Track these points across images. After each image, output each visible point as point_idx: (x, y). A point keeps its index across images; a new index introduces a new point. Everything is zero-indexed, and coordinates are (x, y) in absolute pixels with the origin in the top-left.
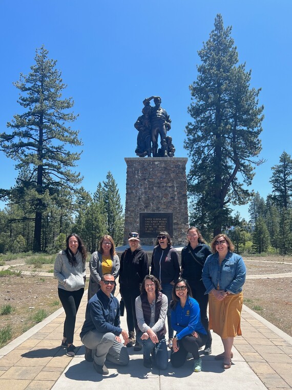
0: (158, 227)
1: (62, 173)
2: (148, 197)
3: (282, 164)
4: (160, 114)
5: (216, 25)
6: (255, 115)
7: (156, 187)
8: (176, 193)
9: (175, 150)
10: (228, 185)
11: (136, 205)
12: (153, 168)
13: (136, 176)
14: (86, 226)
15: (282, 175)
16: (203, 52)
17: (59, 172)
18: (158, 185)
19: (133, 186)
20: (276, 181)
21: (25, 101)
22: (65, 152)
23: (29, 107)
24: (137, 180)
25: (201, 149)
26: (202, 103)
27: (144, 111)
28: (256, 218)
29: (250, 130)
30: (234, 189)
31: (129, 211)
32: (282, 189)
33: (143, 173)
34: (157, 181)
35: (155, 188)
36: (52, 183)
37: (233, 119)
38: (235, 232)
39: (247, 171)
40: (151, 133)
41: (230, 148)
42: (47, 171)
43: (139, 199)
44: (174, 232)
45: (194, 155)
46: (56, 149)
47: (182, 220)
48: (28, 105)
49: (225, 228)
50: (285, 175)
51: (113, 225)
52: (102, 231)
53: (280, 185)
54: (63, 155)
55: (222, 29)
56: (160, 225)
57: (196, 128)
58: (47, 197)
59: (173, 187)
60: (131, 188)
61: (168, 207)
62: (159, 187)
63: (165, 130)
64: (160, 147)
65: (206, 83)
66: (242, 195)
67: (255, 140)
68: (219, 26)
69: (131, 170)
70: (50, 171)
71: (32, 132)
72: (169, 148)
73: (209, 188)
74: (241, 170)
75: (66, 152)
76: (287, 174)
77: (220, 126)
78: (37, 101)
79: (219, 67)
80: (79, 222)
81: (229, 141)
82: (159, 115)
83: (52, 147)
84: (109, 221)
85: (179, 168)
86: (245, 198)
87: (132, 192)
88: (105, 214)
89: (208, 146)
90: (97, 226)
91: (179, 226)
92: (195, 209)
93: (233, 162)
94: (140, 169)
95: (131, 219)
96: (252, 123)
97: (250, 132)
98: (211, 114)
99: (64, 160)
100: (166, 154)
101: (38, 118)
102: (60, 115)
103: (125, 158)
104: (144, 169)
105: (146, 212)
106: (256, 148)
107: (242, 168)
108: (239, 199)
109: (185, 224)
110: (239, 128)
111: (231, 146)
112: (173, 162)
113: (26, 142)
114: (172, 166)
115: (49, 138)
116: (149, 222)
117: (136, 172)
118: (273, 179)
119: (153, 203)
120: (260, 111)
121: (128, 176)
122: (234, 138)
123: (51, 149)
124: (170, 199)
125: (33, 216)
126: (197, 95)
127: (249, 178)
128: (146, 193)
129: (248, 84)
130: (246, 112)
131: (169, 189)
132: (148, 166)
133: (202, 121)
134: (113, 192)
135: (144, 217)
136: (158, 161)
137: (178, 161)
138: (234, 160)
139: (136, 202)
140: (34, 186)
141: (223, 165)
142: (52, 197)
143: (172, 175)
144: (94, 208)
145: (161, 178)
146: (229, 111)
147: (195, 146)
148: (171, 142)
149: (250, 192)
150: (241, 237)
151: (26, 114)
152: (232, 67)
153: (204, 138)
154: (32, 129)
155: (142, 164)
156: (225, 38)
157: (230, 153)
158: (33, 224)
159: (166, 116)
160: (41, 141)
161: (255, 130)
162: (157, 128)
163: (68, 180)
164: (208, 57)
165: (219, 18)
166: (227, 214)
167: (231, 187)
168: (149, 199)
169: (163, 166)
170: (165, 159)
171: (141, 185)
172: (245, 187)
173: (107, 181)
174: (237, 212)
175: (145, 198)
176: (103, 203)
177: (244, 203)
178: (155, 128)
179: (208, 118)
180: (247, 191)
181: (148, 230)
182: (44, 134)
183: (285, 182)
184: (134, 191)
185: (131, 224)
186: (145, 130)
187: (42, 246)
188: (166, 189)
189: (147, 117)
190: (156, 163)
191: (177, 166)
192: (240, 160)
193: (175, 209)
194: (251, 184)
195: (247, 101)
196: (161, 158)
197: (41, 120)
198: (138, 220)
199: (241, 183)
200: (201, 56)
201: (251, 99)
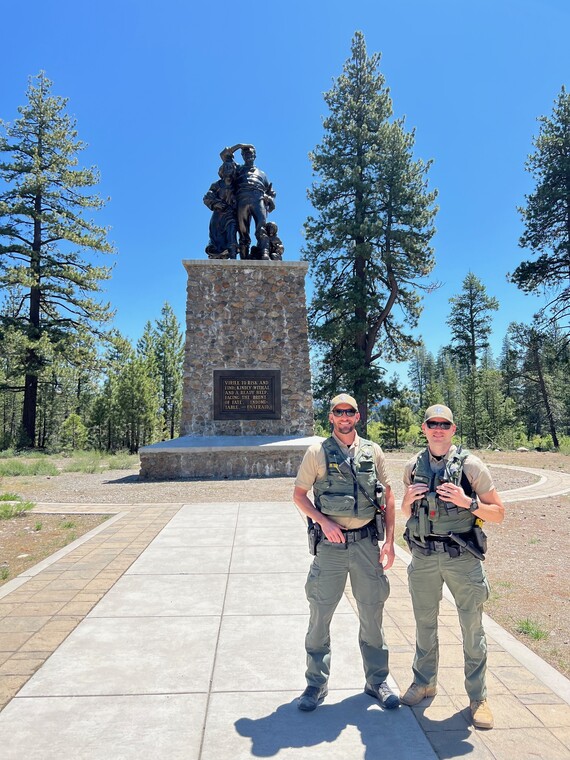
0: (251, 398)
1: (75, 302)
2: (231, 338)
3: (467, 292)
4: (255, 179)
5: (354, 51)
6: (423, 206)
7: (246, 318)
8: (286, 331)
9: (283, 248)
10: (377, 326)
11: (206, 355)
12: (241, 282)
13: (207, 297)
14: (120, 400)
15: (467, 312)
16: (331, 95)
17: (70, 301)
18: (250, 315)
19: (200, 316)
20: (458, 321)
21: (6, 169)
22: (82, 264)
23: (14, 181)
24: (208, 305)
25: (331, 264)
26: (333, 182)
27: (223, 171)
28: (420, 386)
29: (415, 230)
30: (388, 334)
31: (192, 366)
32: (467, 336)
33: (219, 291)
34: (248, 306)
35: (244, 321)
36: (58, 322)
37: (385, 213)
38: (390, 410)
39: (410, 303)
40: (236, 216)
41: (380, 263)
42: (48, 299)
43: (213, 341)
44: (283, 408)
45: (318, 274)
46: (67, 258)
47: (298, 385)
48: (12, 177)
49: (373, 402)
50: (471, 313)
51: (173, 398)
52: (152, 408)
53: (464, 328)
54: (79, 271)
55: (364, 57)
56: (255, 394)
57: (320, 228)
58: (45, 346)
59: (279, 319)
60: (195, 321)
61: (270, 359)
62: (253, 319)
63: (264, 211)
64: (254, 242)
65: (339, 149)
66: (402, 344)
67: (424, 249)
68: (358, 54)
69: (195, 284)
70: (54, 300)
71: (19, 227)
72: (271, 244)
73: (345, 332)
74: (400, 300)
75: (85, 265)
76: (475, 310)
77: (362, 222)
78: (28, 170)
79: (359, 121)
80: (108, 392)
81: (378, 250)
82: (251, 181)
83: (58, 255)
84: (164, 391)
85: (292, 282)
86: (407, 349)
87: (198, 329)
88: (157, 377)
89: (342, 257)
90: (141, 399)
91: (293, 397)
92: (320, 369)
93: (386, 287)
94: (215, 282)
95: (197, 382)
96: (418, 219)
97: (415, 235)
98: (347, 202)
99: (80, 279)
100: (266, 255)
101: (32, 202)
102: (75, 199)
103: (184, 262)
104: (223, 284)
105: (226, 368)
106: (426, 262)
107: (402, 298)
108: (397, 351)
109: (305, 392)
110: (395, 227)
111: (382, 259)
112: (281, 271)
113: (8, 245)
114: (278, 279)
115: (53, 239)
116: (233, 388)
117: (207, 288)
118: (453, 317)
119: (240, 351)
120: (431, 198)
121: (189, 296)
122: (388, 244)
123: (56, 258)
124: (274, 343)
125: (22, 381)
126: (322, 170)
127: (414, 314)
128: (226, 330)
129: (409, 152)
130: (408, 199)
131: (272, 323)
132: (231, 276)
133: (332, 215)
134: (173, 338)
135: (222, 379)
136: (251, 267)
137: (289, 268)
138: (387, 284)
139: (206, 348)
140: (23, 327)
141: (369, 292)
142: (56, 345)
143: (278, 296)
144: (135, 366)
145: (257, 301)
146: (377, 199)
147: (320, 259)
148: (275, 234)
149: (414, 339)
150: (402, 417)
151: (9, 193)
152: (383, 123)
153: (335, 244)
154: (19, 221)
155: (218, 273)
156: (370, 73)
157: (380, 271)
158: (20, 396)
159: (266, 184)
160: (37, 245)
161: (424, 231)
162: (248, 206)
163: (89, 315)
164: (341, 104)
165: (360, 39)
166: (377, 377)
167: (382, 330)
168: (232, 342)
169: (260, 277)
170: (264, 263)
171: (217, 315)
172: (406, 331)
173: (162, 318)
174: (395, 374)
175: (224, 339)
176: (155, 357)
177: (404, 359)
178: (244, 206)
179: (342, 209)
180: (410, 337)
181: (231, 404)
182: (42, 232)
183: (472, 323)
184: (201, 327)
185: (196, 392)
186: (224, 210)
187: (37, 437)
188: (267, 324)
189: (228, 183)
190: (247, 272)
191: (288, 279)
192: (398, 283)
193: (284, 362)
194: (416, 325)
195: (409, 180)
196: (255, 262)
197: (38, 205)
198: (211, 384)
199: (399, 324)
200: (328, 102)
201: (417, 177)
